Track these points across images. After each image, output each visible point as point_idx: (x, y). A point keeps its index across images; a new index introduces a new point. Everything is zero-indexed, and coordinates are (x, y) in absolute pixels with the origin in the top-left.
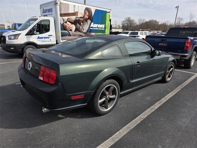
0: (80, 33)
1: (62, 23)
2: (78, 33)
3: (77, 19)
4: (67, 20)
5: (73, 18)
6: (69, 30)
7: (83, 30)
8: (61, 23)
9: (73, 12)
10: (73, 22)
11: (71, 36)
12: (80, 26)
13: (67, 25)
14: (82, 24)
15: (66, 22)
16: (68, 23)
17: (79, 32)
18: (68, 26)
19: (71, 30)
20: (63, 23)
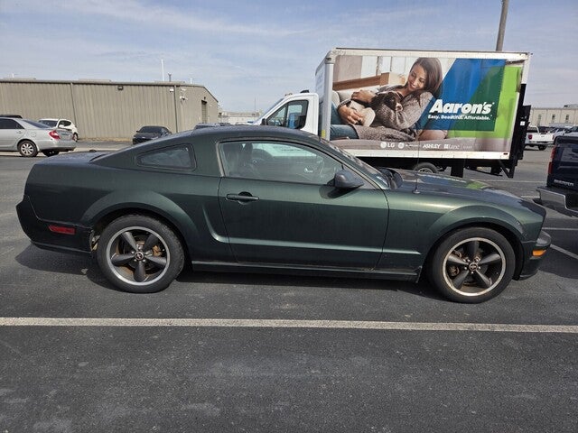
0: (389, 131)
1: (336, 107)
2: (383, 130)
3: (384, 92)
4: (353, 96)
5: (372, 91)
6: (355, 122)
7: (402, 121)
8: (333, 107)
9: (373, 75)
10: (370, 101)
11: (358, 138)
12: (392, 111)
13: (349, 109)
14: (398, 104)
15: (348, 104)
16: (354, 104)
17: (386, 127)
18: (352, 114)
19: (360, 123)
20: (339, 107)
